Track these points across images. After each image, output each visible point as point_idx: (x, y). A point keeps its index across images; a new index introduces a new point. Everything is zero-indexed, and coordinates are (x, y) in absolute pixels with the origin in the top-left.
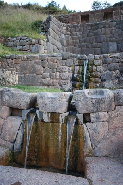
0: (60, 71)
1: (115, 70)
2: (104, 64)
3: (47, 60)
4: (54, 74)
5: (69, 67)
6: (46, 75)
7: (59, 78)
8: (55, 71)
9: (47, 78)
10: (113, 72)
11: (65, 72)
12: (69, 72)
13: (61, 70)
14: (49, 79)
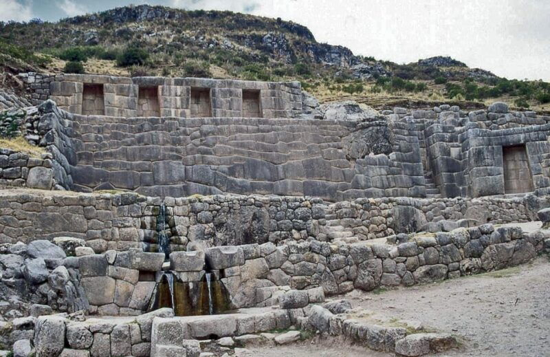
0: (120, 225)
1: (207, 222)
2: (191, 213)
3: (95, 206)
4: (110, 230)
5: (134, 219)
6: (96, 234)
7: (118, 237)
8: (111, 226)
9: (98, 238)
10: (206, 225)
11: (128, 227)
12: (135, 226)
13: (122, 224)
14: (101, 240)
